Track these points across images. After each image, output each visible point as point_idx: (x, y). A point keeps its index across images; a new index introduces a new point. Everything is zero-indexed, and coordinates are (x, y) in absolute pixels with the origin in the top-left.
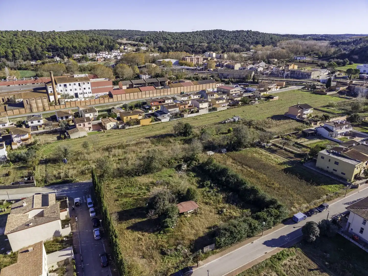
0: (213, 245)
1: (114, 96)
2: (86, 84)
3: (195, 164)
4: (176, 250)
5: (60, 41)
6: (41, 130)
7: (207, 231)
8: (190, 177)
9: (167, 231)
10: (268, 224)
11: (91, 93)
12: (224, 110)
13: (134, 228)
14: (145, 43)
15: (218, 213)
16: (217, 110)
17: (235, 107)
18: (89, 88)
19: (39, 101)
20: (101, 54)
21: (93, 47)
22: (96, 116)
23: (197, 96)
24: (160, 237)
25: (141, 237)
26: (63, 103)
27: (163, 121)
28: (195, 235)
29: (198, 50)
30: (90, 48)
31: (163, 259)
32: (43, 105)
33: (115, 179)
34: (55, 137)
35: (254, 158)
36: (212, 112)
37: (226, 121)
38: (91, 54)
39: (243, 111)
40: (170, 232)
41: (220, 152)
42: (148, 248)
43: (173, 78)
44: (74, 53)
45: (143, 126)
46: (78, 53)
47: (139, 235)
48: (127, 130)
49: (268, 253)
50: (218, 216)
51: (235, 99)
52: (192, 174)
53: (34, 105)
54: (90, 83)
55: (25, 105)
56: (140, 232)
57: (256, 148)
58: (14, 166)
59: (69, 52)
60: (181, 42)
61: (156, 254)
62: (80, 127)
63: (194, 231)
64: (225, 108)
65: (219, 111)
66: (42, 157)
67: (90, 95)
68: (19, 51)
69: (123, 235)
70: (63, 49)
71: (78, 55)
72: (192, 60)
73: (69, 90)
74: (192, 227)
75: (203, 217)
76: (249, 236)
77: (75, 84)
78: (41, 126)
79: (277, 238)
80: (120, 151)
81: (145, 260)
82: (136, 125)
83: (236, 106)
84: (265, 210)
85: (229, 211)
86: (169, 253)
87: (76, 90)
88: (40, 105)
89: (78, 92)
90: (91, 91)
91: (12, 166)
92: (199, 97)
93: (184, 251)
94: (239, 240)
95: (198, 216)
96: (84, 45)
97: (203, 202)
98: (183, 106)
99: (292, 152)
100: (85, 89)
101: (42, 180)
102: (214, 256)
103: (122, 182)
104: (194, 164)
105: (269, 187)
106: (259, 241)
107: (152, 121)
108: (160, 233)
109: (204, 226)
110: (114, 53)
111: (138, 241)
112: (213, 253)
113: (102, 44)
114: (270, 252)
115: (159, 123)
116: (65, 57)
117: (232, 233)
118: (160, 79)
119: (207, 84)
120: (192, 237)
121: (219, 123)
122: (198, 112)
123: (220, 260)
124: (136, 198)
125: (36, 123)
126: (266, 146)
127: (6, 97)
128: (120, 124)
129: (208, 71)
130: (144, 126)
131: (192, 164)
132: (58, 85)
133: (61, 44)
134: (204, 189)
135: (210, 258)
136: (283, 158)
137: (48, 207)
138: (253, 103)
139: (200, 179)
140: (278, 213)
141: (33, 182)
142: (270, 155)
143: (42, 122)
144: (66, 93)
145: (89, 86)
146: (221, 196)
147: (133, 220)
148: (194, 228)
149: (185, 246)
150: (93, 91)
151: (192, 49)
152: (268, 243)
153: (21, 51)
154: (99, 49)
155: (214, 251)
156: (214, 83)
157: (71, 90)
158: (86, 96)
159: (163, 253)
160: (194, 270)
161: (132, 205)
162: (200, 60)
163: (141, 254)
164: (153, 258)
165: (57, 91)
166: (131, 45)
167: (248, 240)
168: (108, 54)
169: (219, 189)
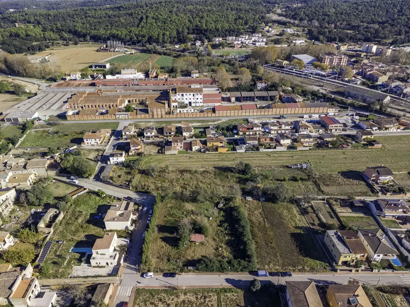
0: (195, 268)
1: (216, 112)
2: (199, 95)
3: (231, 205)
4: (176, 261)
5: (207, 21)
6: (151, 140)
7: (200, 257)
8: (219, 215)
9: (178, 248)
12: (304, 151)
13: (164, 239)
15: (215, 249)
16: (296, 149)
18: (201, 99)
19: (159, 110)
20: (241, 39)
21: (235, 30)
22: (191, 134)
23: (289, 127)
24: (173, 250)
25: (164, 246)
26: (176, 113)
27: (238, 151)
28: (192, 257)
30: (232, 30)
31: (167, 263)
32: (162, 114)
33: (173, 200)
34: (157, 150)
35: (281, 215)
36: (290, 150)
38: (231, 38)
39: (323, 156)
40: (180, 250)
41: (259, 200)
42: (163, 254)
44: (215, 36)
45: (220, 153)
46: (219, 36)
48: (206, 155)
49: (223, 285)
50: (214, 251)
51: (325, 139)
52: (222, 213)
53: (155, 113)
54: (202, 94)
55: (149, 112)
56: (165, 243)
57: (293, 205)
58: (125, 171)
59: (211, 36)
61: (165, 259)
62: (174, 146)
63: (193, 255)
65: (299, 151)
66: (142, 168)
67: (201, 104)
68: (168, 34)
69: (156, 241)
71: (218, 39)
73: (185, 99)
74: (194, 252)
75: (205, 248)
76: (220, 271)
77: (190, 95)
78: (152, 137)
79: (236, 280)
80: (189, 176)
81: (158, 259)
82: (214, 151)
84: (239, 260)
85: (223, 250)
86: (171, 261)
87: (190, 99)
88: (159, 113)
89: (192, 101)
90: (202, 101)
92: (291, 127)
93: (180, 264)
94: (211, 271)
95: (203, 246)
97: (212, 238)
98: (264, 139)
99: (319, 219)
100: (197, 99)
101: (135, 187)
102: (192, 273)
103: (176, 204)
106: (224, 276)
107: (229, 150)
108: (174, 248)
109: (201, 254)
111: (161, 248)
112: (193, 272)
113: (246, 24)
115: (234, 153)
116: (206, 41)
117: (207, 265)
118: (271, 93)
119: (316, 108)
120: (189, 258)
121: (286, 166)
122: (275, 148)
123: (194, 277)
124: (177, 219)
125: (149, 134)
127: (141, 99)
128: (203, 148)
129: (342, 80)
131: (228, 205)
132: (177, 94)
133: (206, 25)
134: (220, 228)
135: (190, 273)
136: (306, 223)
137: (127, 211)
138: (344, 148)
139: (224, 219)
142: (298, 215)
143: (153, 134)
144: (182, 101)
145: (201, 96)
146: (227, 238)
147: (166, 234)
149: (182, 261)
150: (204, 102)
152: (228, 280)
154: (240, 32)
155: (195, 271)
156: (326, 107)
157: (186, 99)
158: (198, 105)
159: (169, 260)
160: (177, 276)
161: (172, 224)
162: (343, 61)
163: (159, 256)
164: (163, 261)
165: (175, 99)
166: (279, 23)
167: (218, 273)
168: (248, 39)
169: (229, 232)
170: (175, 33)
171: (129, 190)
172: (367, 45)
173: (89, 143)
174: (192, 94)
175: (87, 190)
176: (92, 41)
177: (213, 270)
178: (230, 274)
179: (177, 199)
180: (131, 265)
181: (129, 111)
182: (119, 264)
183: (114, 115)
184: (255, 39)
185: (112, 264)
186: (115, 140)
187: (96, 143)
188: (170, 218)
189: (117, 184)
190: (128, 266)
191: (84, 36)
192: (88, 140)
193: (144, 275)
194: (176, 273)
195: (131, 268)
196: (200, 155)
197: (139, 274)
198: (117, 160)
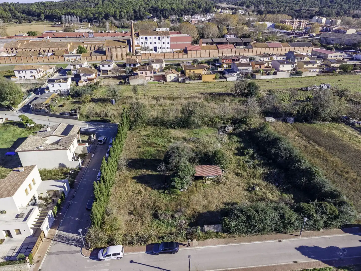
0: (220, 227)
1: (188, 52)
2: (166, 38)
3: (245, 128)
4: (172, 217)
5: (162, 3)
6: (110, 74)
7: (222, 206)
8: (231, 141)
9: (172, 192)
10: (314, 224)
11: (169, 48)
12: (311, 77)
13: (140, 179)
14: (245, 8)
15: (248, 190)
16: (301, 75)
17: (328, 75)
18: (168, 43)
19: (119, 50)
20: (196, 17)
21: (190, 9)
22: (162, 67)
24: (162, 196)
25: (142, 191)
26: (139, 54)
27: (228, 79)
28: (205, 207)
29: (305, 14)
30: (187, 10)
31: (152, 222)
32: (122, 54)
33: (149, 127)
34: (118, 82)
35: (331, 136)
36: (295, 77)
37: (309, 88)
38: (187, 16)
39: (339, 80)
40: (176, 195)
41: (285, 121)
42: (142, 205)
43: (261, 40)
44: (172, 15)
46: (175, 15)
47: (141, 188)
48: (186, 84)
49: (299, 264)
50: (245, 193)
51: (332, 65)
52: (235, 138)
53: (114, 54)
54: (169, 37)
55: (107, 53)
56: (144, 185)
57: (340, 124)
58: (72, 100)
59: (167, 14)
60: (286, 6)
61: (148, 214)
62: (142, 75)
63: (205, 202)
64: (315, 74)
65: (305, 77)
66: (97, 97)
67: (168, 50)
68: (125, 11)
69: (125, 183)
70: (162, 11)
71: (174, 17)
72: (292, 23)
73: (150, 43)
74: (206, 197)
75: (225, 189)
76: (277, 231)
77: (155, 38)
78: (110, 71)
79: (324, 246)
80: (168, 102)
81: (133, 216)
82: (197, 80)
83: (330, 74)
84: (316, 201)
85: (264, 190)
86: (162, 218)
87: (155, 43)
88: (119, 54)
89: (158, 45)
90: (169, 46)
91: (71, 99)
92: (283, 58)
93: (181, 222)
94: (259, 231)
95: (220, 186)
96: (182, 7)
97: (233, 172)
98: (259, 65)
100: (164, 43)
101: (85, 116)
102: (216, 240)
103: (154, 131)
104: (243, 129)
105: (339, 175)
106: (291, 242)
107: (215, 78)
108: (164, 192)
109: (221, 200)
110: (209, 16)
111: (137, 194)
112: (217, 237)
113: (199, 7)
114: (302, 264)
115: (223, 81)
116: (163, 18)
118: (245, 40)
119: (300, 47)
120: (200, 209)
121: (299, 89)
122: (275, 74)
123: (222, 248)
124: (160, 149)
125: (106, 67)
126: (356, 124)
127: (97, 46)
128: (181, 77)
129: (310, 35)
130: (206, 82)
131: (241, 128)
132: (140, 37)
133: (161, 6)
134: (241, 158)
135: (209, 241)
137: (66, 136)
138: (357, 72)
139: (242, 145)
140: (337, 212)
141: (76, 115)
142: (358, 135)
143: (112, 66)
144: (146, 46)
145: (168, 40)
146: (261, 171)
147: (145, 171)
148: (207, 199)
149: (185, 216)
150: (172, 47)
151: (297, 14)
153: (127, 12)
154: (195, 12)
155: (220, 234)
156: (311, 47)
158: (164, 50)
159: (156, 216)
160: (181, 249)
161: (152, 155)
162: (303, 24)
163: (132, 209)
164: (142, 218)
165: (138, 44)
166: (229, 8)
167: (274, 235)
168: (203, 17)
169: (262, 162)
170: (132, 11)
171: (76, 119)
172: (317, 18)
173: (23, 78)
174: (157, 37)
175: (4, 120)
176: (46, 20)
177: (264, 228)
178: (303, 236)
179: (156, 125)
180: (66, 234)
181: (81, 53)
182: (37, 231)
183: (63, 56)
184: (210, 18)
185: (19, 232)
186: (61, 76)
187: (33, 78)
188: (147, 148)
189: (57, 113)
190: (59, 237)
191: (39, 15)
192: (21, 72)
193: (100, 252)
194: (178, 244)
195: (68, 241)
196: (177, 84)
197: (87, 252)
198: (60, 88)
